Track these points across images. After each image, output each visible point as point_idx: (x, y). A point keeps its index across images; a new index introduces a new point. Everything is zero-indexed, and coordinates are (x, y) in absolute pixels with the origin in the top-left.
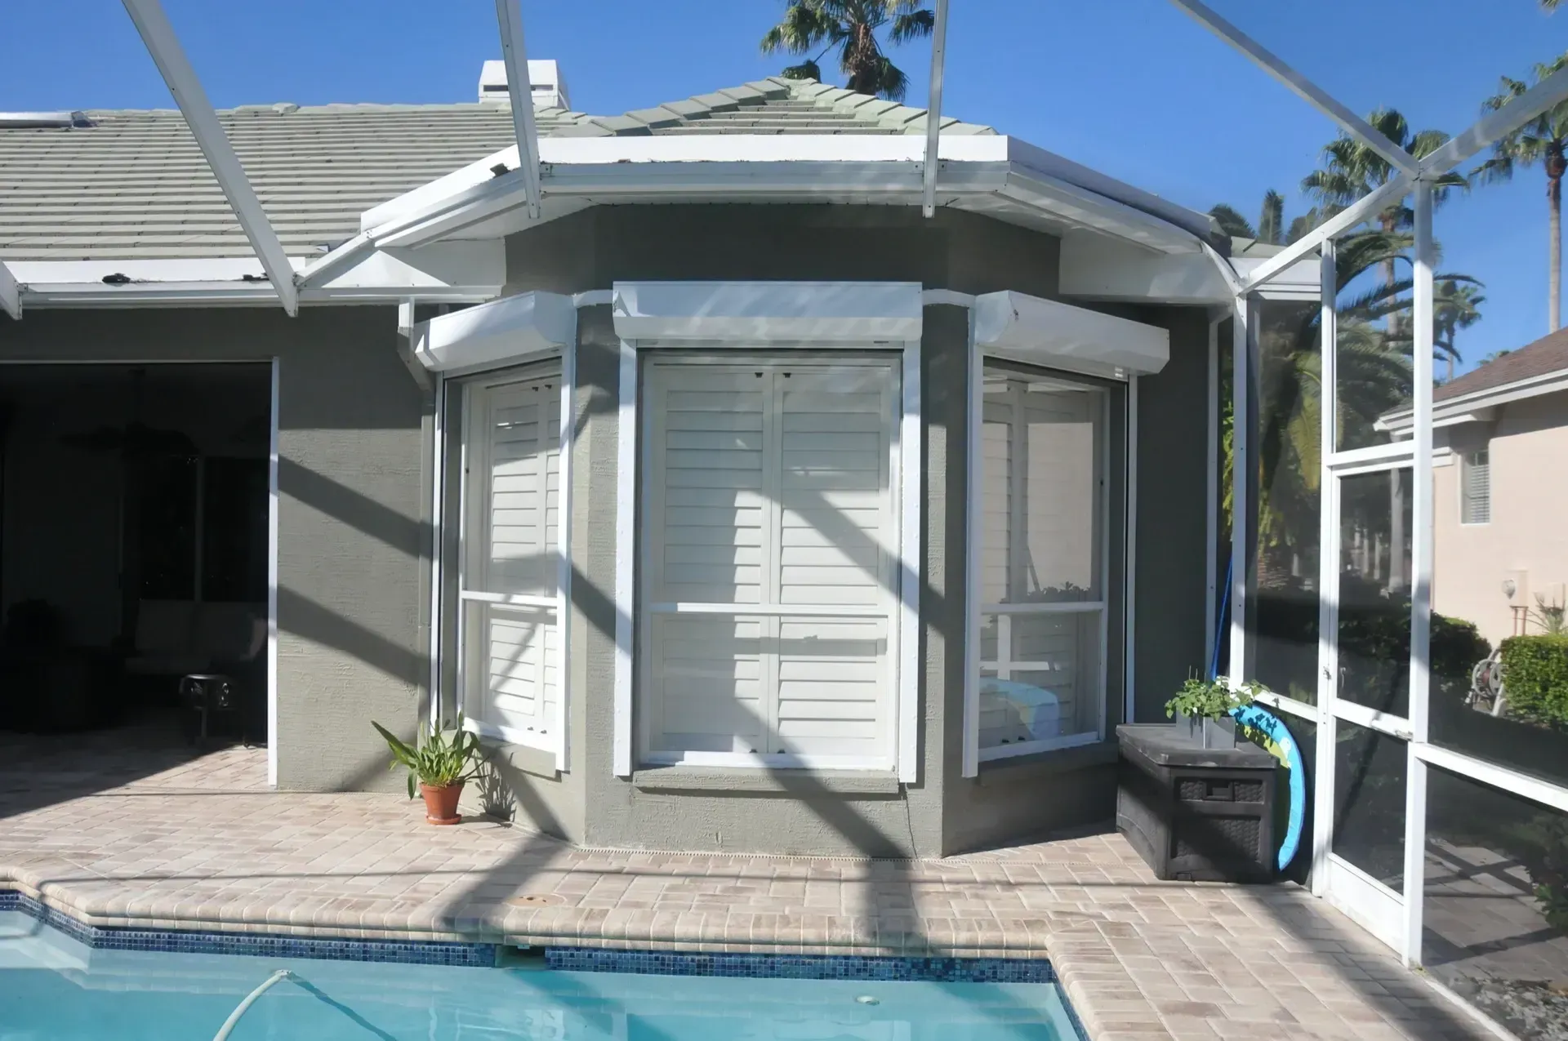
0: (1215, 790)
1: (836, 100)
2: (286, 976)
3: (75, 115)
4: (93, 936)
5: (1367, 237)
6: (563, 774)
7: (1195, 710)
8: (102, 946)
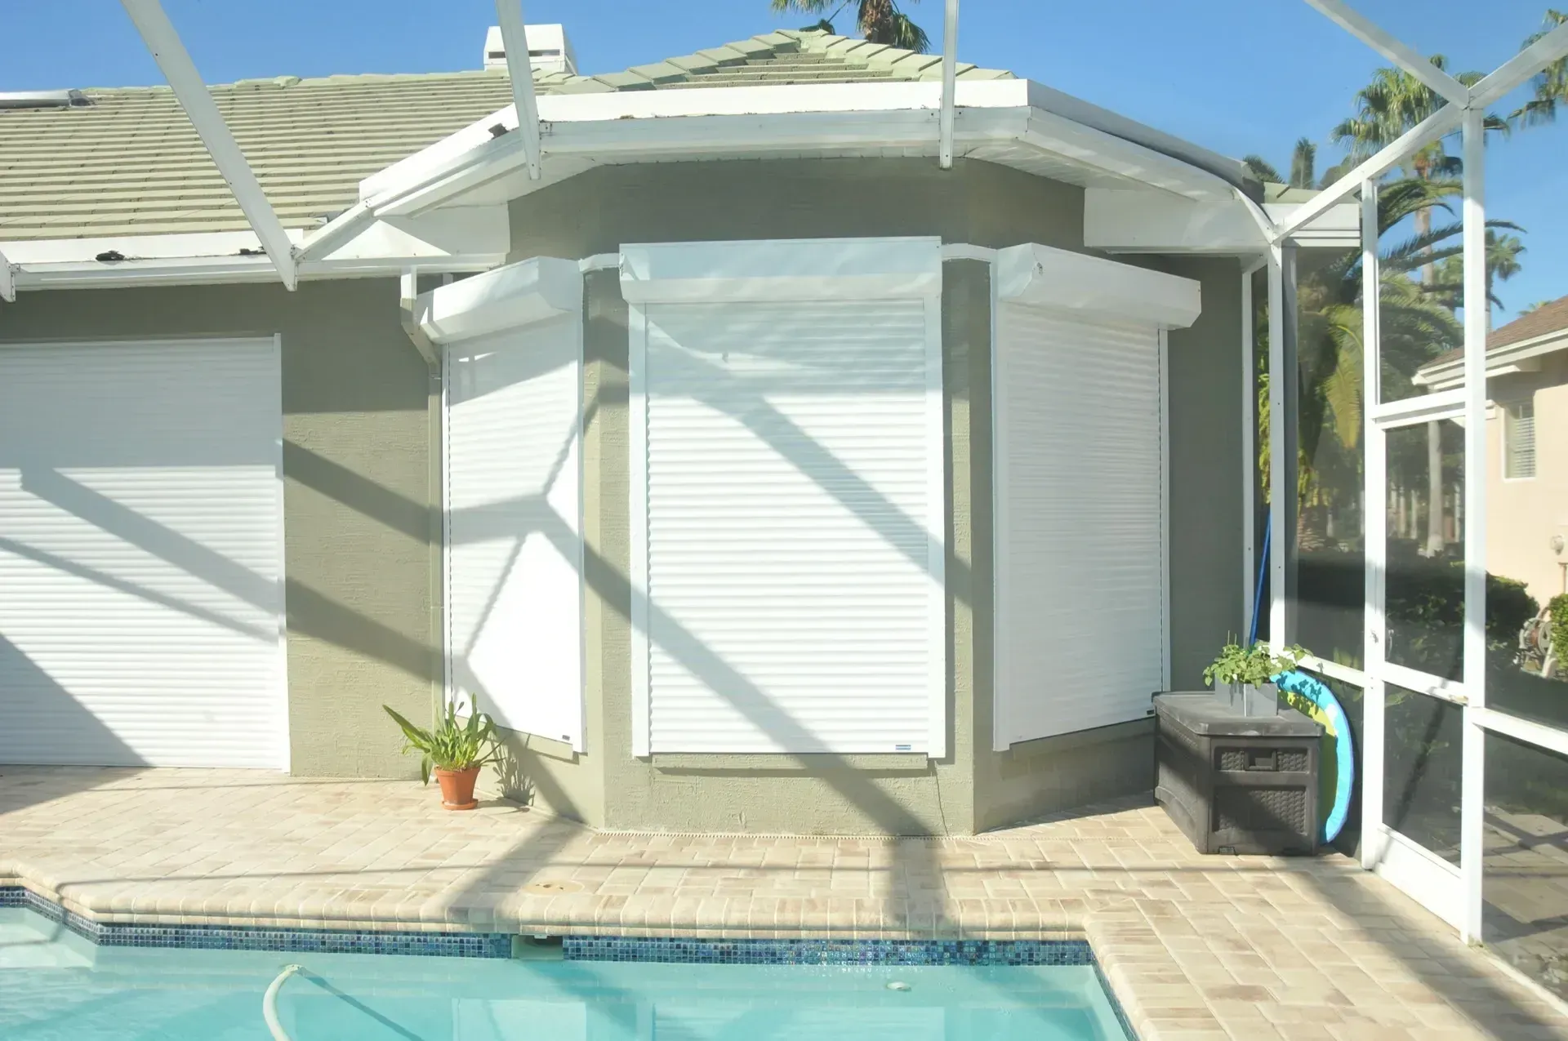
0: (1258, 760)
1: (848, 51)
2: (296, 971)
3: (72, 94)
4: (99, 933)
5: (1402, 186)
6: (580, 756)
7: (1235, 677)
8: (108, 943)
